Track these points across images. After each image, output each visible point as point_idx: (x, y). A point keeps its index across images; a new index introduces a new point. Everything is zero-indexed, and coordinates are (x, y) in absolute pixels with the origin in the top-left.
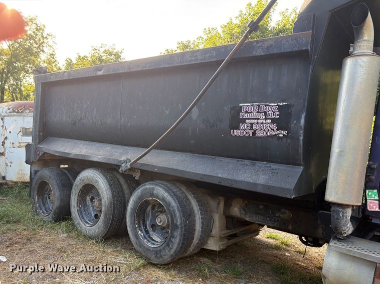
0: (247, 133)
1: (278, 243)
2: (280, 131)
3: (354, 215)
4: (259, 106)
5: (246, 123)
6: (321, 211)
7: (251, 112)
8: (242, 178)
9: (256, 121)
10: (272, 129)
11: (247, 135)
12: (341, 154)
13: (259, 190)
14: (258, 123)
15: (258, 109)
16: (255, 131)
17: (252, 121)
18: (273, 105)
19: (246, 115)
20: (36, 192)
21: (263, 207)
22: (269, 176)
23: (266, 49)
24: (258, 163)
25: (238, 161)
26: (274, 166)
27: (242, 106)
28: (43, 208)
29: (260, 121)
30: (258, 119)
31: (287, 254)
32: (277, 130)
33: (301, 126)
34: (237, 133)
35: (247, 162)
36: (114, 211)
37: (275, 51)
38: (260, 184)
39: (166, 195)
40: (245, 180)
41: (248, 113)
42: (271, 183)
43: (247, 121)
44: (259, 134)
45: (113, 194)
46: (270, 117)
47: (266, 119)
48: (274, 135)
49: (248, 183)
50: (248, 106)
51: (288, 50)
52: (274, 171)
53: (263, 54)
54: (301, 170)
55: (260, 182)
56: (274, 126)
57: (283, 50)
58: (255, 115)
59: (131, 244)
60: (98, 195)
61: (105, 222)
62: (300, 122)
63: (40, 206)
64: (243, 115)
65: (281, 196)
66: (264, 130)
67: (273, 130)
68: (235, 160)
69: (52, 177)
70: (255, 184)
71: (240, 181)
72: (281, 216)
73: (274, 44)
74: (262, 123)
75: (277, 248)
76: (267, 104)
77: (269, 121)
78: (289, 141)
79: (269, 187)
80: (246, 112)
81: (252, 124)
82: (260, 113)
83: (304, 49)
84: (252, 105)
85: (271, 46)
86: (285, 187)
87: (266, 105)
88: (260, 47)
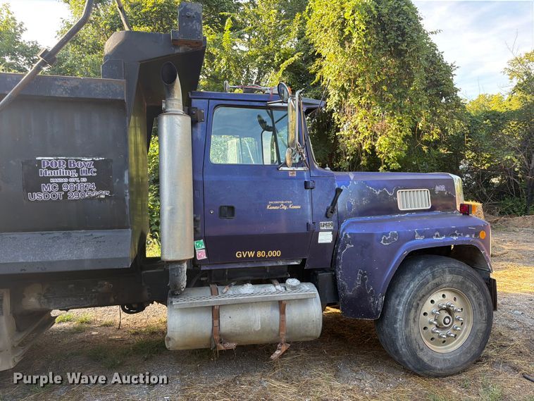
0: (54, 196)
1: (75, 324)
2: (101, 192)
3: (189, 268)
4: (67, 160)
5: (51, 183)
6: (144, 272)
7: (57, 169)
8: (59, 257)
9: (66, 180)
10: (90, 190)
11: (55, 199)
12: (172, 212)
13: (87, 267)
14: (68, 183)
15: (67, 165)
16: (66, 193)
17: (61, 180)
18: (86, 159)
19: (49, 172)
21: (73, 286)
22: (95, 247)
23: (70, 90)
24: (74, 233)
25: (42, 234)
26: (97, 234)
27: (40, 160)
29: (71, 180)
30: (69, 177)
31: (94, 333)
32: (97, 190)
33: (125, 185)
34: (38, 196)
35: (56, 234)
37: (83, 95)
38: (87, 260)
40: (64, 259)
41: (53, 169)
42: (100, 256)
43: (52, 180)
44: (73, 196)
46: (84, 175)
47: (79, 177)
48: (93, 197)
49: (70, 262)
50: (50, 160)
51: (100, 97)
52: (99, 239)
53: (67, 96)
54: (130, 234)
55: (86, 258)
56: (92, 186)
57: (93, 96)
58: (63, 172)
62: (124, 181)
64: (43, 172)
65: (116, 267)
66: (80, 191)
67: (92, 191)
68: (37, 234)
70: (81, 261)
71: (56, 262)
72: (99, 290)
73: (80, 86)
74: (75, 183)
75: (78, 330)
76: (79, 158)
77: (84, 180)
78: (113, 202)
79: (99, 261)
80: (49, 168)
81: (60, 184)
82: (71, 169)
83: (119, 98)
84: (57, 160)
85: (77, 87)
86: (120, 256)
87: (77, 160)
88: (60, 86)
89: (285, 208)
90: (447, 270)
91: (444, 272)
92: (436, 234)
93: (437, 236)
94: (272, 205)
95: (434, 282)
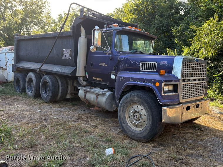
0: (65, 58)
13: (65, 74)
20: (16, 83)
27: (64, 50)
28: (19, 89)
33: (73, 56)
34: (63, 58)
36: (37, 87)
39: (49, 80)
45: (36, 81)
59: (41, 97)
60: (33, 81)
61: (34, 91)
63: (17, 88)
64: (64, 53)
65: (68, 75)
69: (20, 76)
76: (68, 49)
82: (67, 52)
89: (103, 65)
90: (136, 95)
91: (135, 95)
92: (137, 80)
93: (138, 81)
94: (101, 64)
95: (130, 98)
